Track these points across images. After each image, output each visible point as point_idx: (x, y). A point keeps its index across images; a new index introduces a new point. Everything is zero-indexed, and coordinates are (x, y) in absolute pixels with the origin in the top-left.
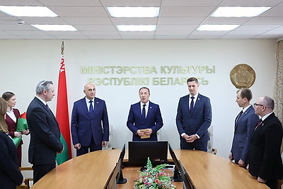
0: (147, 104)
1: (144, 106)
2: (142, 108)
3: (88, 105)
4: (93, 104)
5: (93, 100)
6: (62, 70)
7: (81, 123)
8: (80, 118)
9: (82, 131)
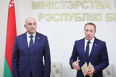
0: (92, 41)
1: (89, 43)
2: (86, 45)
3: (29, 40)
4: (34, 39)
5: (34, 35)
6: (11, 5)
7: (21, 58)
8: (21, 53)
9: (22, 67)
